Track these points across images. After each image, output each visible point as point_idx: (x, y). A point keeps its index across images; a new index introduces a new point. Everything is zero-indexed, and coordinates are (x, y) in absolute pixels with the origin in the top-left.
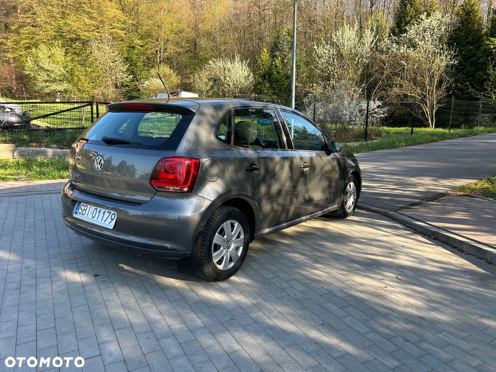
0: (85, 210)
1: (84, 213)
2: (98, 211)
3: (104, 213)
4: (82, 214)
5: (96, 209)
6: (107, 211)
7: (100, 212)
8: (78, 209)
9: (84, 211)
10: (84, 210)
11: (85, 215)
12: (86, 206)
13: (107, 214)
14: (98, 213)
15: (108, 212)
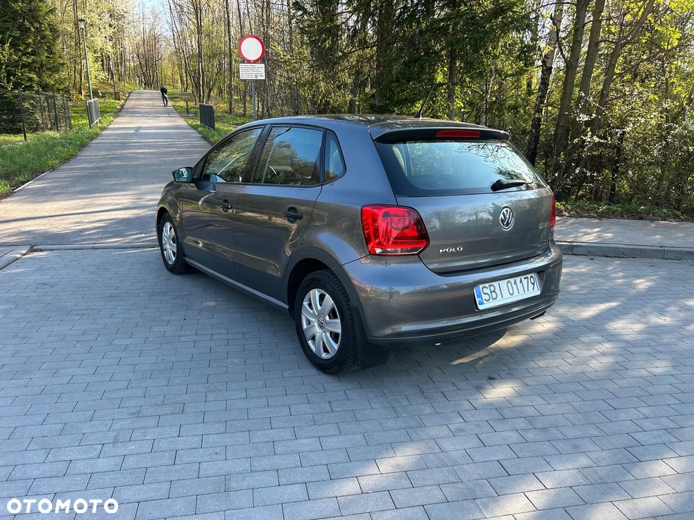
0: (494, 291)
1: (494, 297)
2: (513, 283)
3: (521, 281)
4: (493, 299)
5: (510, 282)
6: (523, 277)
7: (515, 283)
8: (480, 296)
9: (494, 294)
10: (491, 292)
11: (499, 297)
12: (490, 286)
13: (525, 281)
14: (514, 286)
15: (525, 278)
